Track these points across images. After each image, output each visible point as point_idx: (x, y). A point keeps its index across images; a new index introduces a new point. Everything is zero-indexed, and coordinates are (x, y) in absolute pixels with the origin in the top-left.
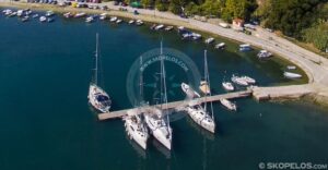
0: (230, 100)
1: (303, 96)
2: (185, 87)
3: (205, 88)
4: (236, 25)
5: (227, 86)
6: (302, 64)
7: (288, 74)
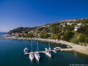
0: (55, 51)
1: (72, 50)
2: (46, 49)
3: (50, 49)
4: (57, 40)
5: (55, 48)
6: (70, 45)
7: (68, 47)
